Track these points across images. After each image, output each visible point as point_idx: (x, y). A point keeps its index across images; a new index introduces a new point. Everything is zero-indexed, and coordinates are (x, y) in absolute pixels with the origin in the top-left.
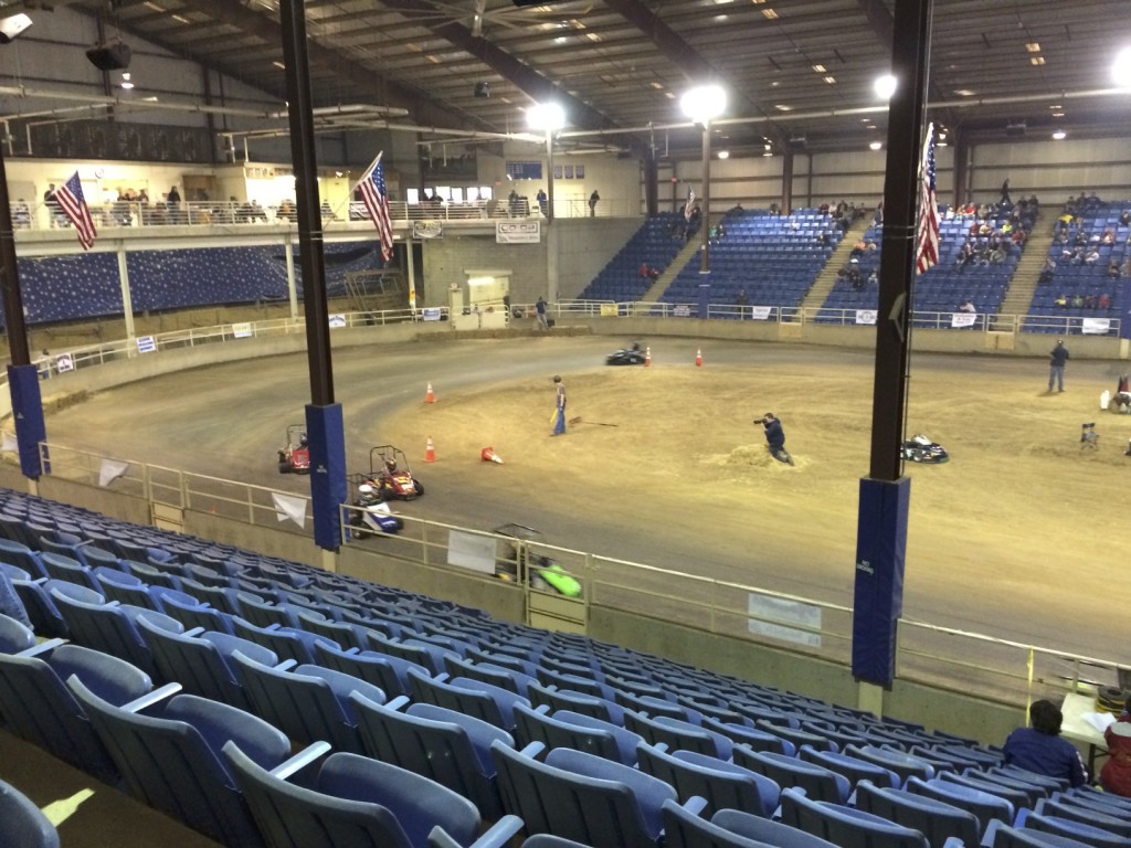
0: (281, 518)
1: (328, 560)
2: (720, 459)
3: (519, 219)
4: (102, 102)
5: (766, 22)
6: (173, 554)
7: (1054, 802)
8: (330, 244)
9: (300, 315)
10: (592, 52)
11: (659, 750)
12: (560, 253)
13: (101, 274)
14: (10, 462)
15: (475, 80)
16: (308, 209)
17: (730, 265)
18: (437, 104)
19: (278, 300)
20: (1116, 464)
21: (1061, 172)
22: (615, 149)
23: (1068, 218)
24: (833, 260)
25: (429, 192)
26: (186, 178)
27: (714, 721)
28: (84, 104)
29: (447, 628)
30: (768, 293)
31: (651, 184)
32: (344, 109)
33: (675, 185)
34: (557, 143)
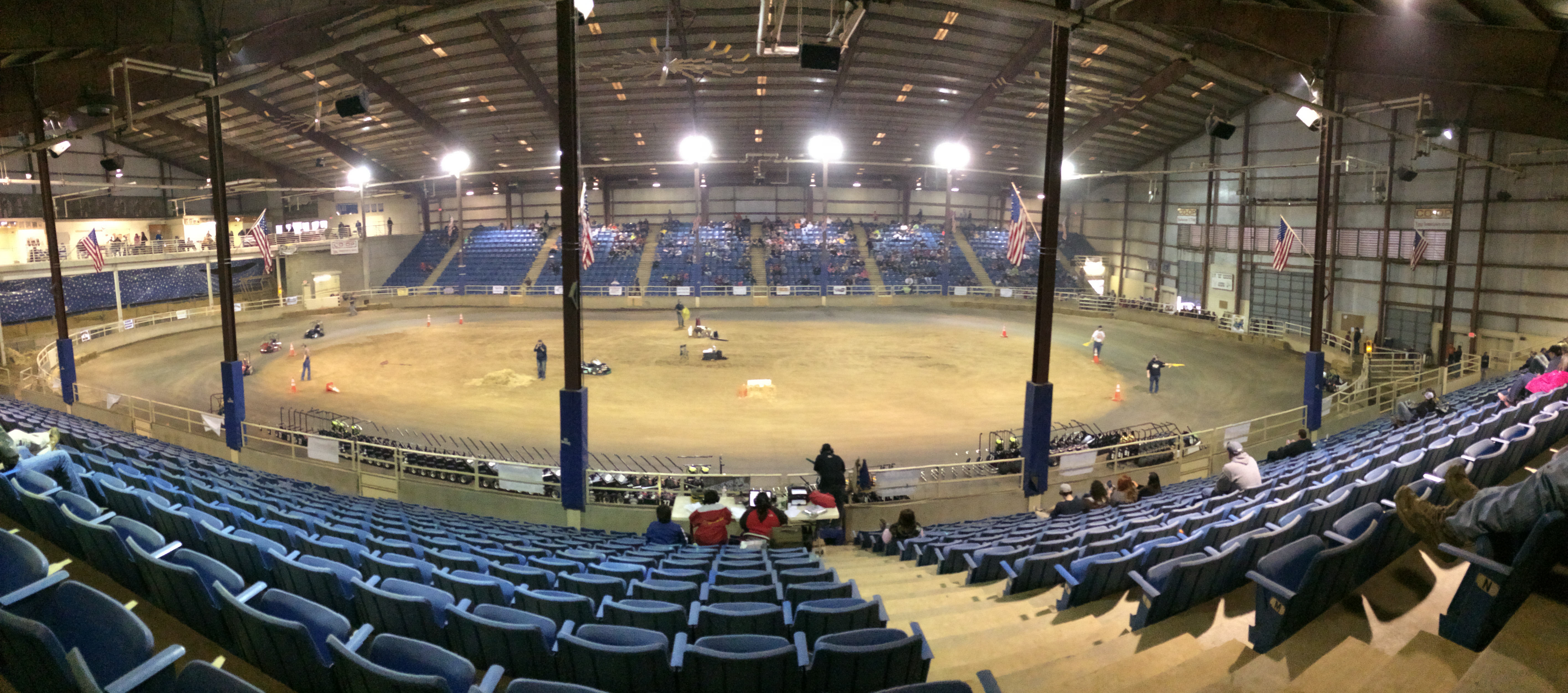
0: (207, 429)
1: (234, 456)
2: (477, 382)
3: (345, 239)
4: (105, 186)
5: (490, 113)
6: (150, 452)
7: (669, 561)
8: (236, 262)
9: (215, 304)
10: (385, 134)
11: (444, 572)
12: (371, 259)
13: (105, 284)
14: (57, 395)
15: (316, 157)
16: (223, 240)
17: (478, 261)
18: (293, 172)
19: (202, 296)
21: (658, 205)
22: (402, 193)
23: (664, 232)
24: (540, 256)
25: (288, 227)
26: (151, 227)
27: (477, 549)
28: (96, 187)
29: (312, 502)
30: (502, 277)
31: (426, 213)
32: (240, 182)
33: (441, 213)
34: (367, 191)
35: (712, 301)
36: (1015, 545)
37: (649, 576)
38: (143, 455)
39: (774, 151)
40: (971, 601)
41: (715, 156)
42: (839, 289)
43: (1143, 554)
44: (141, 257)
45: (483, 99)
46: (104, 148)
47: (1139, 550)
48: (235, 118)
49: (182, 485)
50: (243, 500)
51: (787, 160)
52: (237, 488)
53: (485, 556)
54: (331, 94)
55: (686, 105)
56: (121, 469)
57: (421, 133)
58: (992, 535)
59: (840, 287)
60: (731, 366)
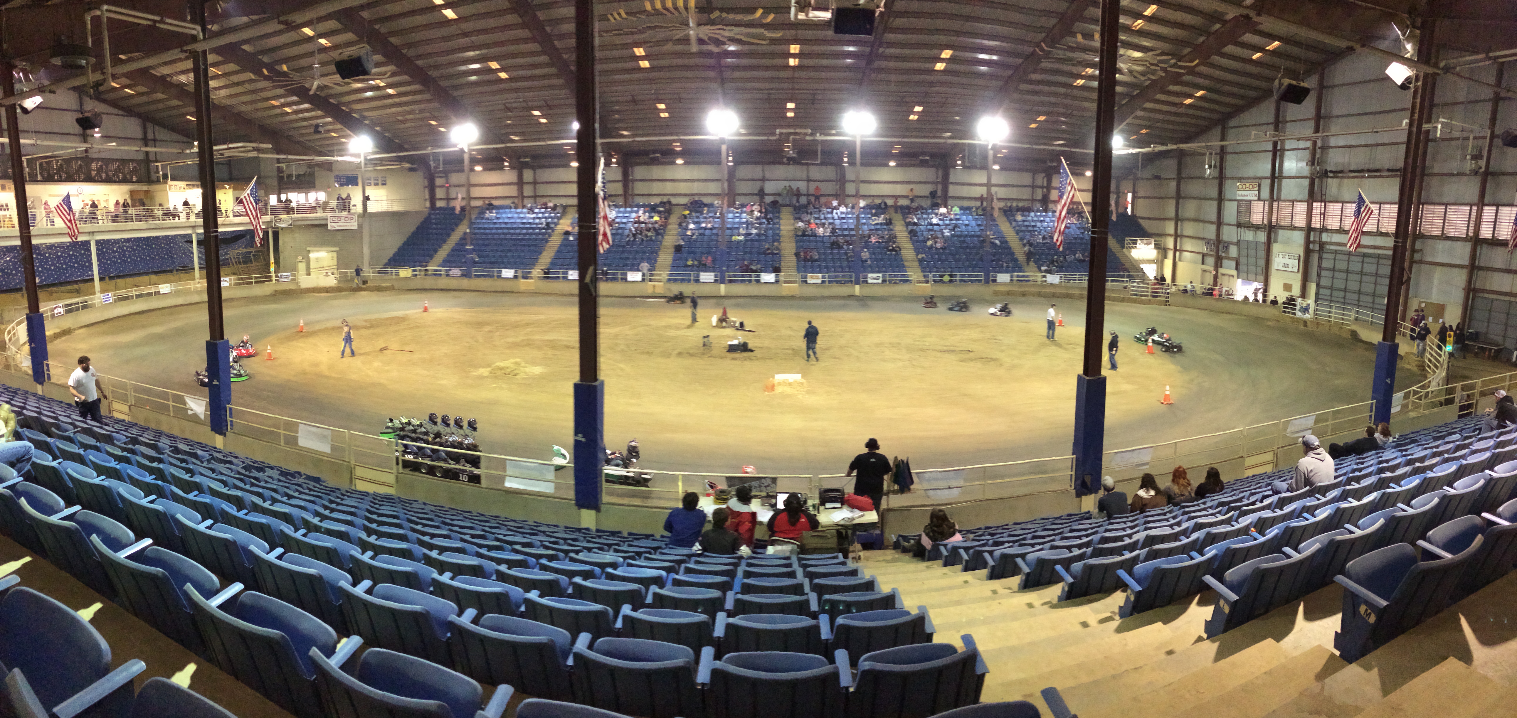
0: (190, 412)
1: (219, 441)
2: (484, 371)
3: (345, 213)
4: (83, 147)
5: (501, 81)
6: (127, 437)
7: (691, 566)
8: (225, 233)
9: (201, 278)
10: (389, 101)
11: (445, 578)
12: (371, 236)
13: (81, 254)
14: (26, 373)
15: (314, 122)
16: (210, 210)
17: (487, 242)
18: (289, 138)
19: (186, 269)
20: (722, 358)
21: (682, 184)
22: (407, 165)
23: (688, 213)
24: (553, 238)
25: (283, 197)
26: (132, 193)
27: (483, 551)
28: (73, 147)
29: (301, 493)
30: (512, 260)
31: (432, 188)
32: (231, 146)
33: (448, 188)
34: (368, 162)
35: (738, 289)
36: (1069, 548)
37: (670, 582)
38: (119, 440)
39: (805, 127)
40: (1026, 608)
41: (743, 131)
42: (872, 277)
43: (1215, 557)
44: (122, 225)
45: (494, 65)
46: (81, 104)
47: (1211, 552)
48: (225, 75)
49: (160, 474)
50: (225, 490)
51: (819, 137)
52: (220, 477)
53: (492, 559)
54: (331, 53)
55: (712, 74)
56: (92, 456)
57: (428, 101)
58: (1043, 537)
59: (875, 275)
60: (758, 359)
